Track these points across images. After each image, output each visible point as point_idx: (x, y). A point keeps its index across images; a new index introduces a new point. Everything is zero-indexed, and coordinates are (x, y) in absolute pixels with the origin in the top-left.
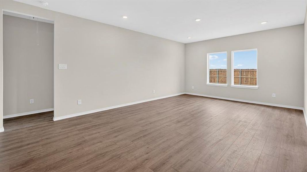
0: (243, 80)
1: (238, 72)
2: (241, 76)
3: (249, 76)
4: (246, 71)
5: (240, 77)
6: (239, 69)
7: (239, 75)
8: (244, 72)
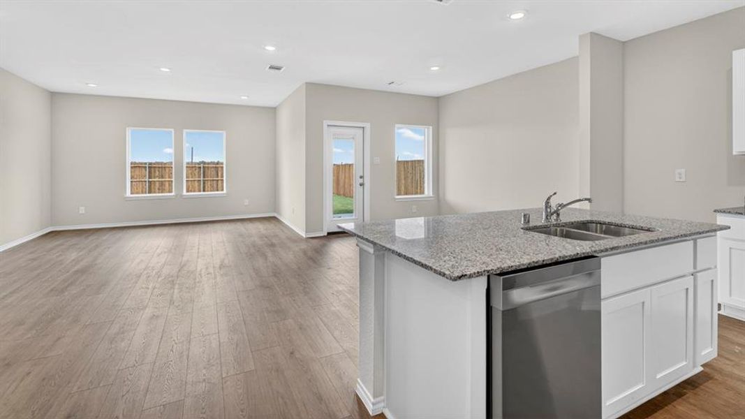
0: (152, 186)
1: (143, 170)
2: (150, 178)
3: (167, 176)
4: (159, 167)
5: (147, 180)
6: (146, 163)
7: (145, 176)
8: (157, 169)
